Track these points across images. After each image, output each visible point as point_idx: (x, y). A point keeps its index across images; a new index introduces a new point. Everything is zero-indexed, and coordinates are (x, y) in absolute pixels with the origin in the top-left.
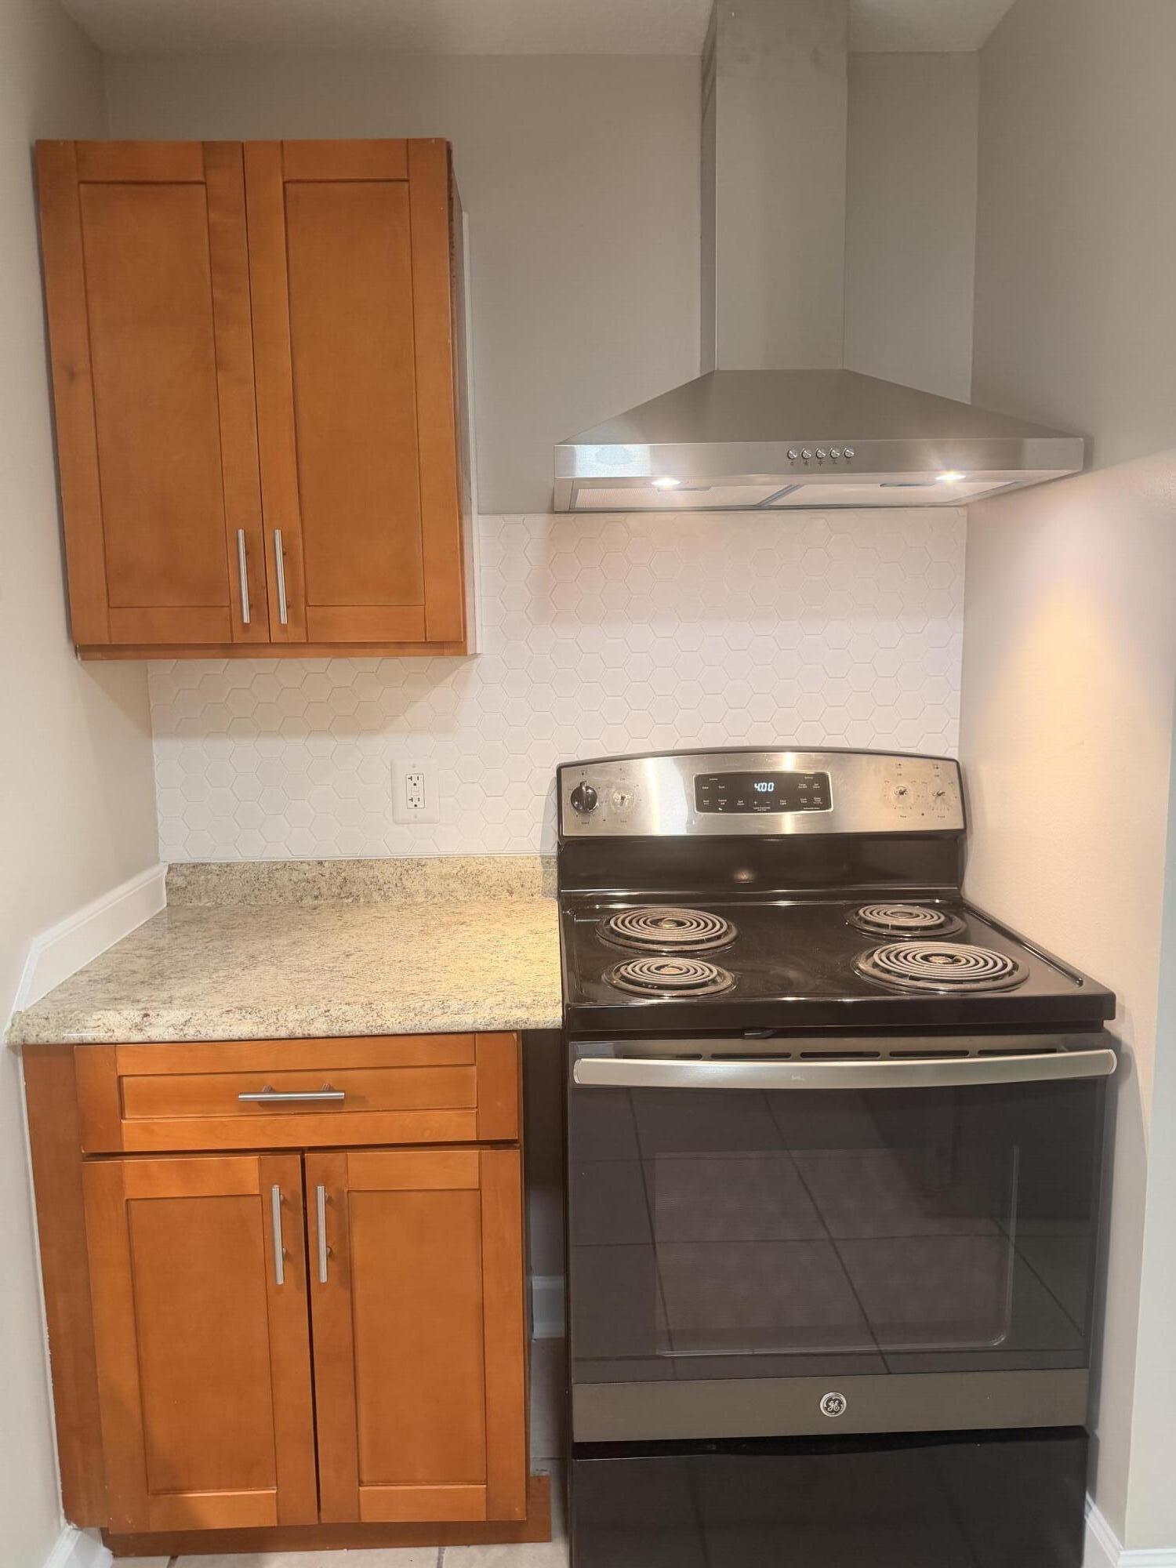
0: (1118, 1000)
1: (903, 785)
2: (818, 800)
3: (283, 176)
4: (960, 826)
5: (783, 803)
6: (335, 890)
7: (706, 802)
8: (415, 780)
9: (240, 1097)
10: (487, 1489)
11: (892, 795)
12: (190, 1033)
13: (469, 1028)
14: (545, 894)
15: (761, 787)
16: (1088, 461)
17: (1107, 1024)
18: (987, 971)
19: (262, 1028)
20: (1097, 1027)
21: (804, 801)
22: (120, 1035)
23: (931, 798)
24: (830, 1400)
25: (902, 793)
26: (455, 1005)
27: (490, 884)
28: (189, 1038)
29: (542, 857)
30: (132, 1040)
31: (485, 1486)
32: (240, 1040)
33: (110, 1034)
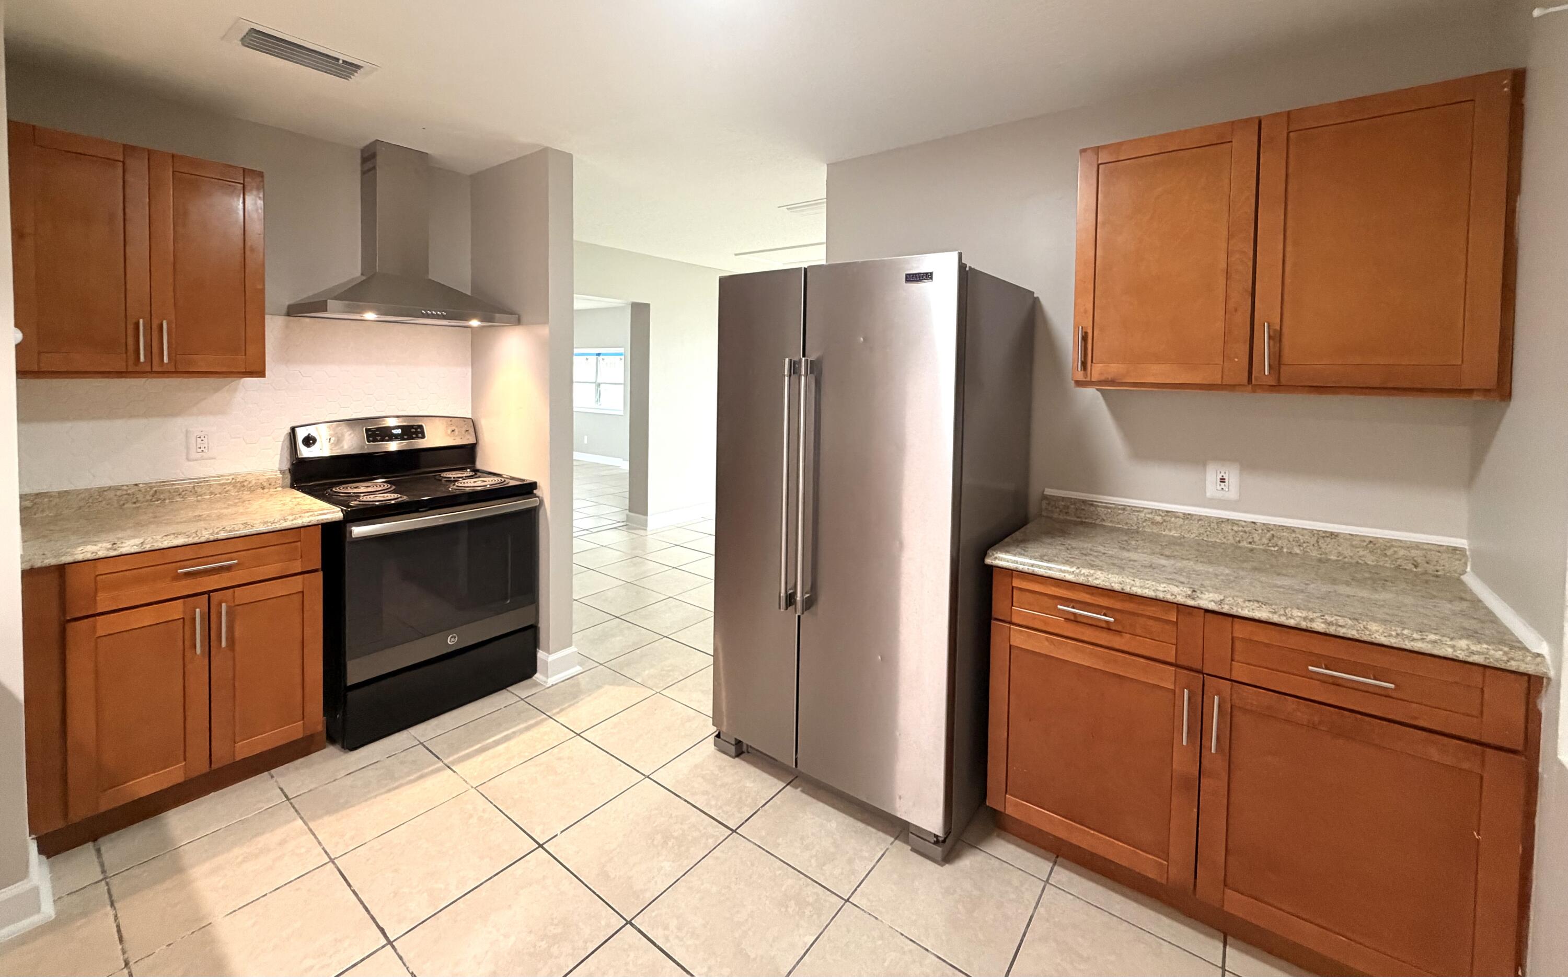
0: (538, 484)
1: (453, 428)
2: (420, 435)
3: (173, 167)
4: (475, 442)
5: (406, 437)
6: (148, 497)
7: (371, 439)
8: (202, 438)
9: (179, 571)
10: (304, 723)
11: (449, 431)
12: (147, 547)
13: (300, 525)
14: (283, 487)
15: (395, 432)
16: (519, 322)
17: (535, 491)
18: (496, 482)
19: (191, 539)
20: (532, 493)
21: (414, 436)
22: (102, 554)
23: (464, 433)
24: (452, 637)
25: (453, 431)
26: (290, 518)
27: (251, 485)
28: (147, 549)
29: (281, 471)
30: (109, 555)
31: (302, 722)
32: (177, 547)
33: (94, 554)
